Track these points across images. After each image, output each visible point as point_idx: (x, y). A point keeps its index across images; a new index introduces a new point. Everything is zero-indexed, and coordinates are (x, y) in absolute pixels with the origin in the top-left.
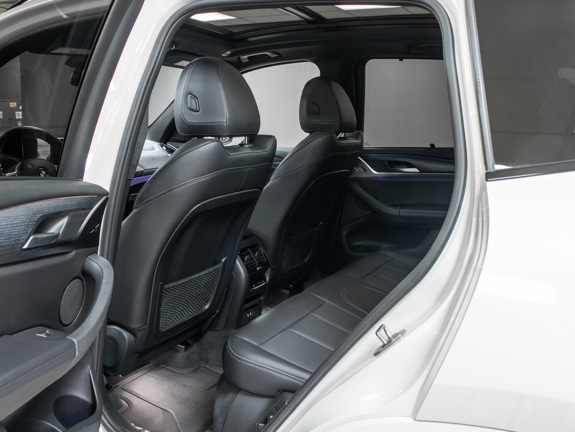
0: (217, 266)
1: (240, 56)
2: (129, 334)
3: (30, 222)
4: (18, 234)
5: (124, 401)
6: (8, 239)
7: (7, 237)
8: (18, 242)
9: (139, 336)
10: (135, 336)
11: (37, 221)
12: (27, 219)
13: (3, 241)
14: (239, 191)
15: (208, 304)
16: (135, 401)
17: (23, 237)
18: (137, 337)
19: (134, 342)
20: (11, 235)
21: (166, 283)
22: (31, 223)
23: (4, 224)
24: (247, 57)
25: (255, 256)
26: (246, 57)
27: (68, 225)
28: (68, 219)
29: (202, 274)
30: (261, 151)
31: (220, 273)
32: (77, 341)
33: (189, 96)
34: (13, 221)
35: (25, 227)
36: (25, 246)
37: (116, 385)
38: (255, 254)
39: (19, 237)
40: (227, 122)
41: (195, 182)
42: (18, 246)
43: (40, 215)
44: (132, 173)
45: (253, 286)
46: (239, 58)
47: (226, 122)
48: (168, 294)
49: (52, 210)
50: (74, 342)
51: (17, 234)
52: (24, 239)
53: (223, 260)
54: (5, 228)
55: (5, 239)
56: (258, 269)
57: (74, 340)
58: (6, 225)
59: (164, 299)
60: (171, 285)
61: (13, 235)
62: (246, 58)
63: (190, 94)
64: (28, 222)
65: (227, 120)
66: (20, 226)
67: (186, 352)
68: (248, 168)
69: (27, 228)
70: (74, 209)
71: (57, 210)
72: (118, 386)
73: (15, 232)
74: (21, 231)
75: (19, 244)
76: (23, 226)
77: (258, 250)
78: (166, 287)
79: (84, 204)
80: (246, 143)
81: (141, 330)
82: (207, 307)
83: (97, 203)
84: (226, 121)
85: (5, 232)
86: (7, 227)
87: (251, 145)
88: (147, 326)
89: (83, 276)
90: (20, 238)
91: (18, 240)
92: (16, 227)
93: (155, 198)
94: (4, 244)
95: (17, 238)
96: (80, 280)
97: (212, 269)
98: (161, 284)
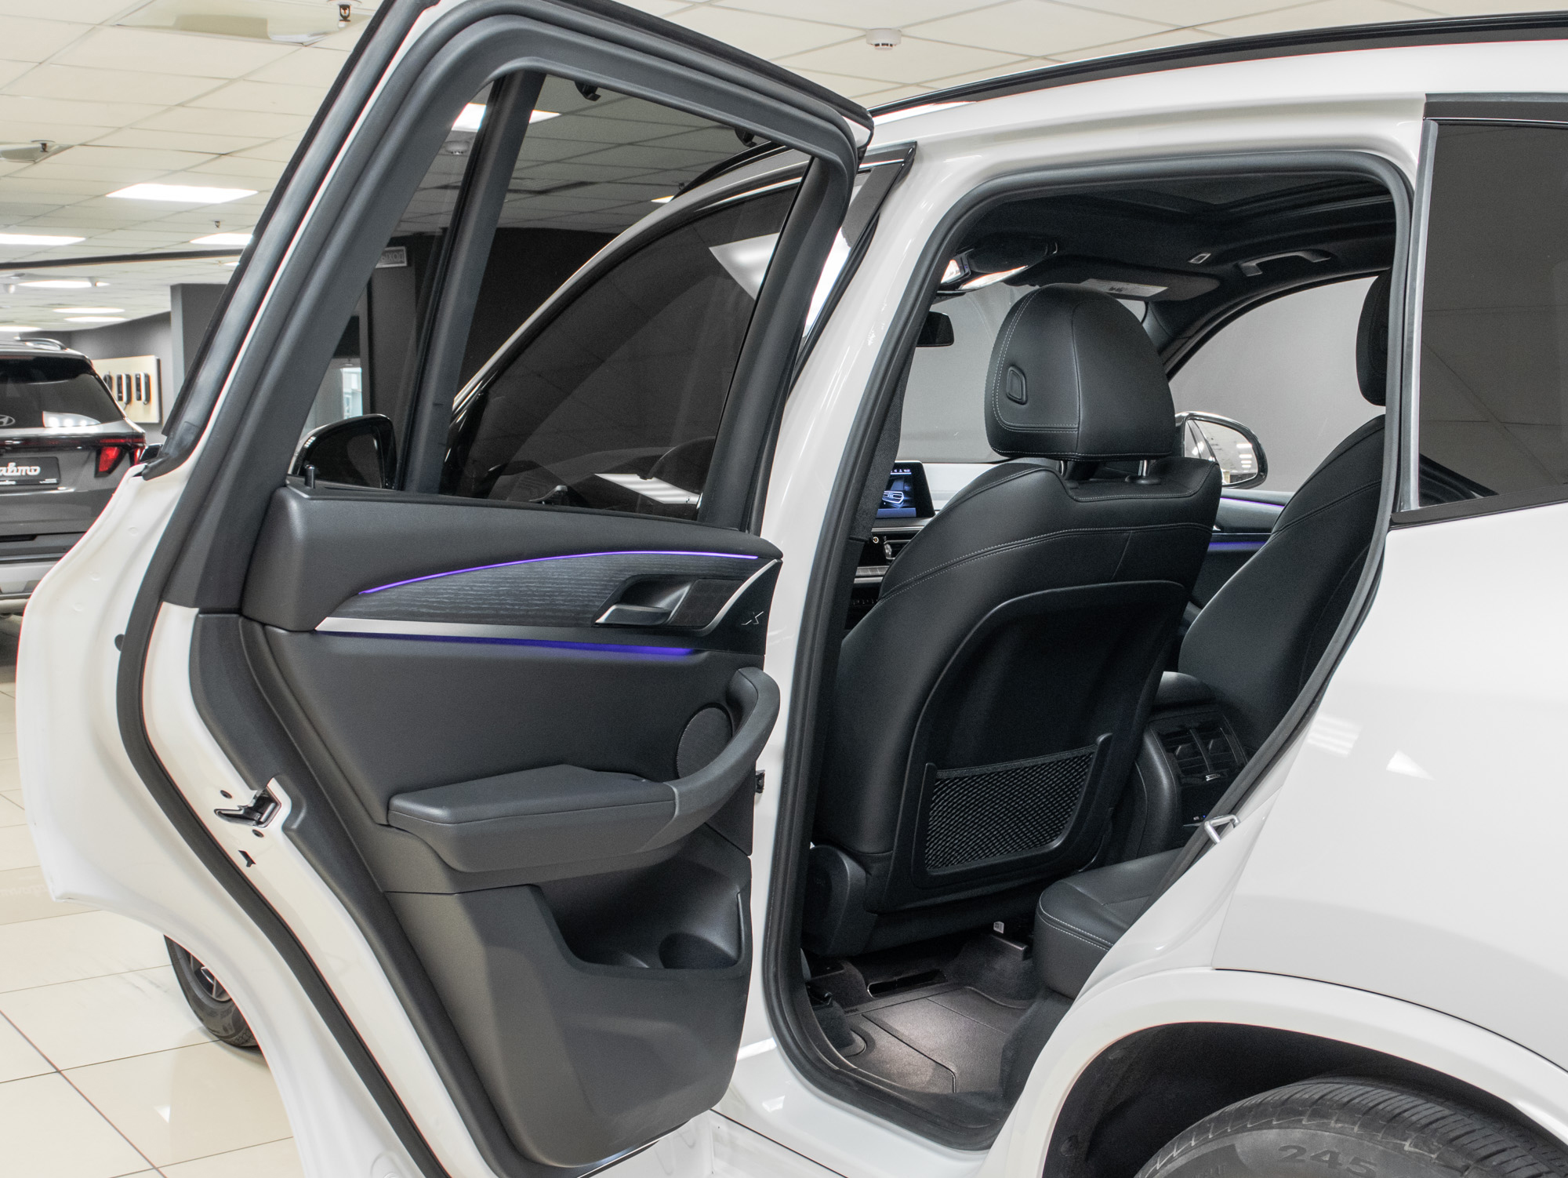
0: (1083, 751)
1: (1240, 262)
2: (854, 864)
3: (610, 581)
4: (587, 597)
5: (859, 1037)
6: (570, 601)
7: (569, 598)
8: (586, 609)
9: (874, 872)
10: (867, 871)
11: (625, 582)
12: (606, 576)
13: (562, 602)
14: (1112, 582)
15: (1060, 837)
16: (883, 1040)
17: (597, 603)
18: (870, 874)
19: (864, 882)
20: (577, 596)
21: (943, 767)
22: (612, 584)
23: (566, 577)
24: (1258, 265)
25: (1208, 749)
26: (1254, 264)
27: (690, 601)
28: (690, 589)
29: (1039, 760)
30: (1170, 495)
31: (1091, 770)
32: (678, 791)
33: (1011, 368)
34: (580, 575)
35: (601, 587)
36: (602, 620)
37: (854, 1008)
38: (1207, 744)
39: (590, 601)
40: (1080, 429)
41: (996, 553)
42: (587, 616)
43: (631, 573)
44: (864, 527)
45: (1195, 819)
46: (1237, 267)
47: (1078, 428)
48: (947, 792)
49: (656, 569)
50: (673, 792)
51: (585, 597)
52: (598, 606)
53: (1101, 739)
54: (566, 584)
55: (565, 600)
56: (1208, 778)
57: (675, 790)
58: (568, 579)
59: (939, 802)
60: (955, 773)
61: (580, 596)
62: (1254, 267)
63: (1013, 365)
64: (607, 581)
65: (1079, 424)
66: (593, 585)
67: (1027, 962)
68: (1130, 532)
69: (604, 589)
70: (703, 575)
71: (666, 571)
72: (857, 1010)
73: (582, 592)
74: (594, 593)
75: (588, 612)
76: (597, 585)
77: (1218, 735)
78: (942, 774)
79: (728, 568)
80: (1144, 474)
81: (879, 860)
82: (1056, 843)
83: (757, 570)
84: (1077, 426)
85: (567, 590)
86: (570, 584)
87: (1155, 481)
88: (894, 853)
89: (728, 703)
90: (591, 604)
91: (587, 606)
92: (585, 585)
93: (916, 580)
94: (562, 607)
95: (586, 603)
96: (719, 711)
97: (1066, 755)
98: (929, 766)
